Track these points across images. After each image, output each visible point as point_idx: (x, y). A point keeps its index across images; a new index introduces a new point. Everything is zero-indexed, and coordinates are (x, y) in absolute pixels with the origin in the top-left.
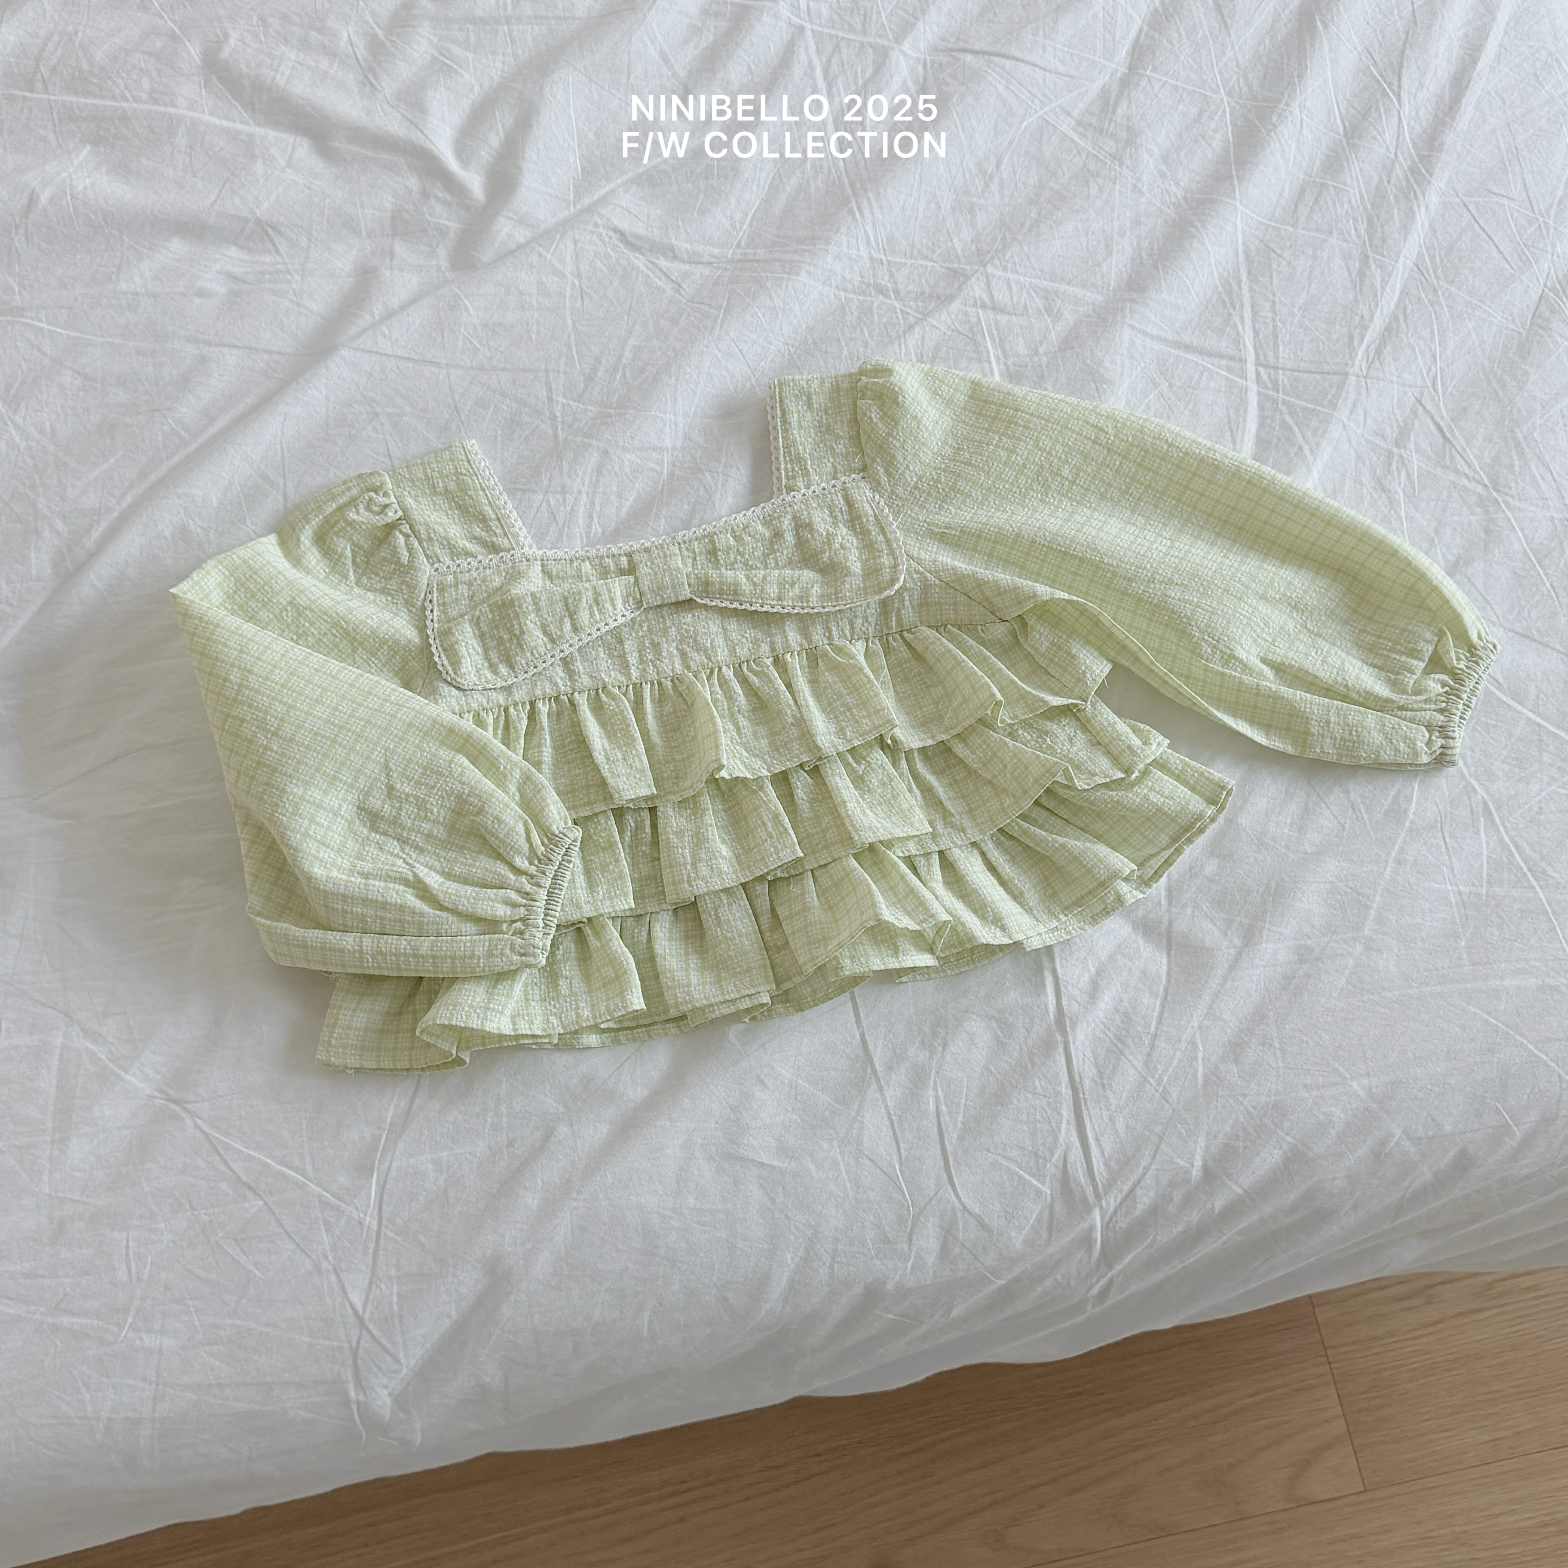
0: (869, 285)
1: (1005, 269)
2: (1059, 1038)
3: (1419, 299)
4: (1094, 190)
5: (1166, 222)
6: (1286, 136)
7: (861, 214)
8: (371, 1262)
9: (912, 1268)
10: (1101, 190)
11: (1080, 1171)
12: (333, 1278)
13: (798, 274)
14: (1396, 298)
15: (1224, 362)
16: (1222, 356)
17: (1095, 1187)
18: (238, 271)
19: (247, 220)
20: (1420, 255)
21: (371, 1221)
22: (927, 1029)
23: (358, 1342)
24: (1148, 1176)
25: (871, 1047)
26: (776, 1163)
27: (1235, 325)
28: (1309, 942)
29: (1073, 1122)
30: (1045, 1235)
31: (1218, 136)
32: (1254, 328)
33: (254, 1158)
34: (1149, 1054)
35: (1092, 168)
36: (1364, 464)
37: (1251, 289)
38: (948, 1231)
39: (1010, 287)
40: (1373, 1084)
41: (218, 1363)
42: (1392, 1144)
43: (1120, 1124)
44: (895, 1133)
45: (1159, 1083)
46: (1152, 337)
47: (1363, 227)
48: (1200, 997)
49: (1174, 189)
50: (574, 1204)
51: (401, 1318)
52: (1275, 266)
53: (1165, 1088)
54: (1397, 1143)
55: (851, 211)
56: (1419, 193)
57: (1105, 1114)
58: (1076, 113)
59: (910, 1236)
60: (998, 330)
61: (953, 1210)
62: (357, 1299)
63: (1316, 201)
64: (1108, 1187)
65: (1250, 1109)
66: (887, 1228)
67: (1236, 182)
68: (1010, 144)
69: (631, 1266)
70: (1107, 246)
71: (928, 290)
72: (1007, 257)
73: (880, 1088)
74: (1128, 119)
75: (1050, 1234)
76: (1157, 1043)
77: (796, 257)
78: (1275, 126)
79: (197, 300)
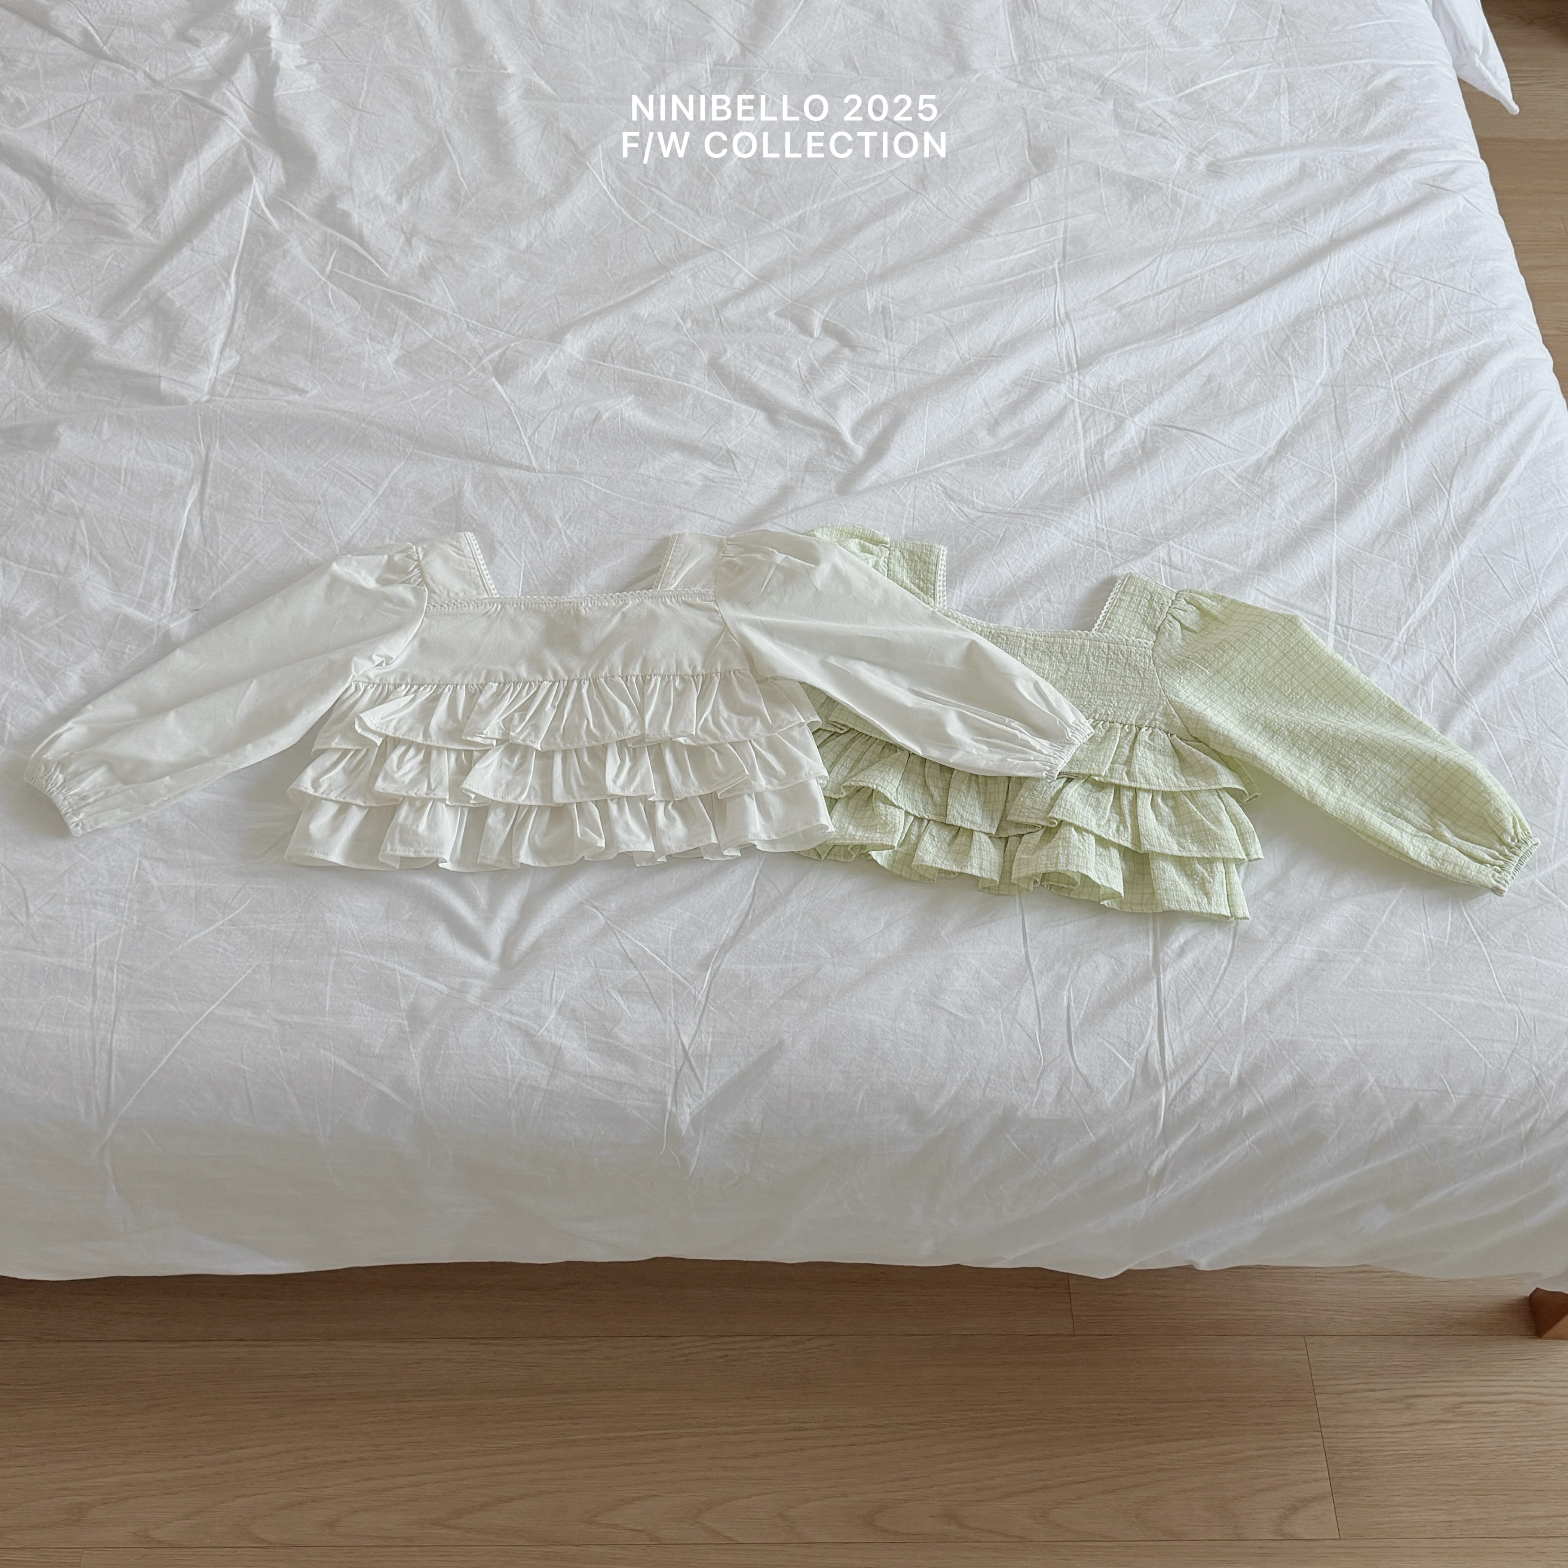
0: (1093, 541)
1: (1181, 545)
2: (1154, 974)
3: (1447, 606)
4: (1244, 512)
5: (1287, 537)
6: (1372, 502)
7: (1094, 501)
8: (697, 1022)
9: (1036, 1103)
10: (1248, 513)
11: (1156, 1061)
12: (673, 1026)
13: (1049, 527)
14: (1432, 602)
15: (1315, 618)
16: (1314, 615)
17: (1165, 1072)
18: (711, 475)
19: (721, 448)
20: (1451, 581)
21: (701, 997)
22: (1069, 955)
23: (682, 1067)
24: (1200, 1072)
25: (1031, 960)
26: (960, 1014)
27: (1325, 599)
28: (1326, 950)
29: (1156, 1029)
30: (1127, 1099)
31: (1328, 496)
32: (1337, 604)
33: (638, 945)
34: (1212, 997)
35: (1244, 500)
36: (1399, 690)
37: (1338, 581)
38: (1064, 1083)
39: (1182, 556)
40: (1359, 1043)
41: (594, 1063)
42: (1367, 1088)
43: (1187, 1037)
44: (1038, 1013)
45: (1216, 1016)
46: (1269, 597)
47: (1415, 560)
48: (1250, 968)
49: (1295, 520)
50: (829, 1010)
51: (711, 1057)
52: (1355, 572)
53: (1219, 1020)
54: (1371, 1087)
55: (1088, 499)
56: (1455, 546)
57: (1178, 1028)
58: (1238, 471)
59: (1039, 1079)
60: (1171, 578)
61: (1070, 1068)
62: (686, 1041)
63: (1387, 542)
64: (1173, 1074)
65: (1275, 1042)
66: (1025, 1071)
67: (1335, 522)
68: (1194, 481)
69: (857, 1057)
70: (1247, 544)
71: (1130, 549)
72: (1184, 538)
73: (1034, 983)
74: (1271, 478)
75: (1130, 1100)
76: (1218, 991)
77: (1050, 517)
78: (1365, 496)
79: (683, 486)
